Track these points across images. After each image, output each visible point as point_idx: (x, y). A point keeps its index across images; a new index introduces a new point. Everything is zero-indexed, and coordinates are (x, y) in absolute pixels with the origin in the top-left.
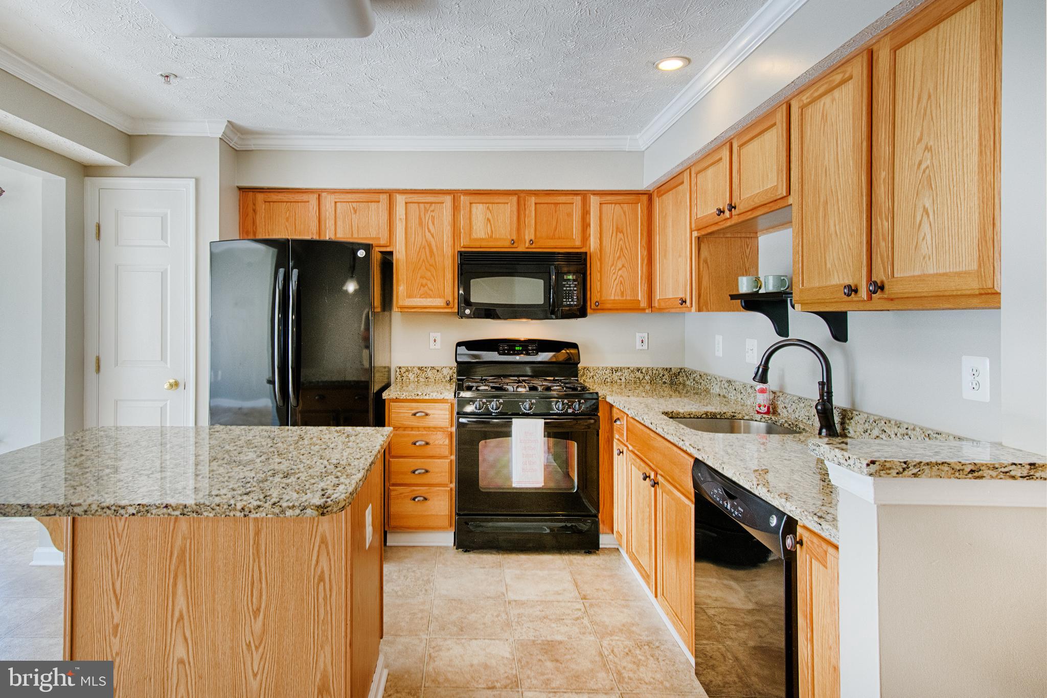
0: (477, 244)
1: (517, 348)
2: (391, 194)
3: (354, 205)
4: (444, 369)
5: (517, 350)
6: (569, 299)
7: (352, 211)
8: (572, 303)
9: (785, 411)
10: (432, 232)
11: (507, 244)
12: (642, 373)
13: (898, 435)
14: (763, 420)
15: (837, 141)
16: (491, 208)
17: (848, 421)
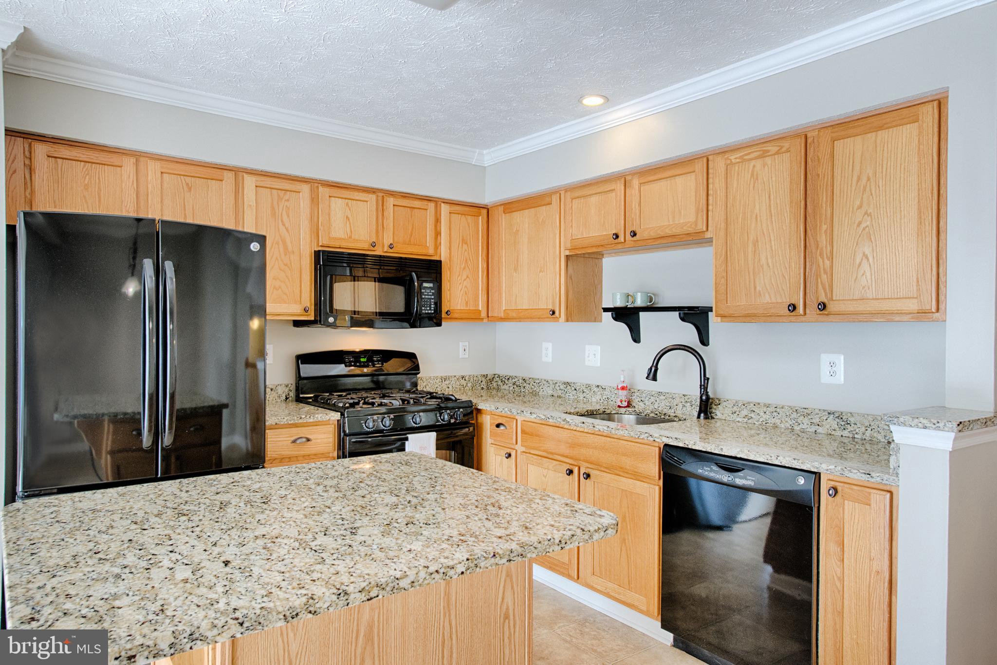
0: (337, 244)
1: (362, 360)
2: (238, 172)
3: (188, 179)
4: (279, 387)
5: (363, 362)
6: (427, 307)
7: (186, 188)
8: (430, 312)
9: (641, 403)
10: (287, 225)
11: (366, 246)
12: (465, 380)
13: (767, 413)
14: (627, 413)
15: (769, 197)
16: (350, 205)
17: (715, 407)
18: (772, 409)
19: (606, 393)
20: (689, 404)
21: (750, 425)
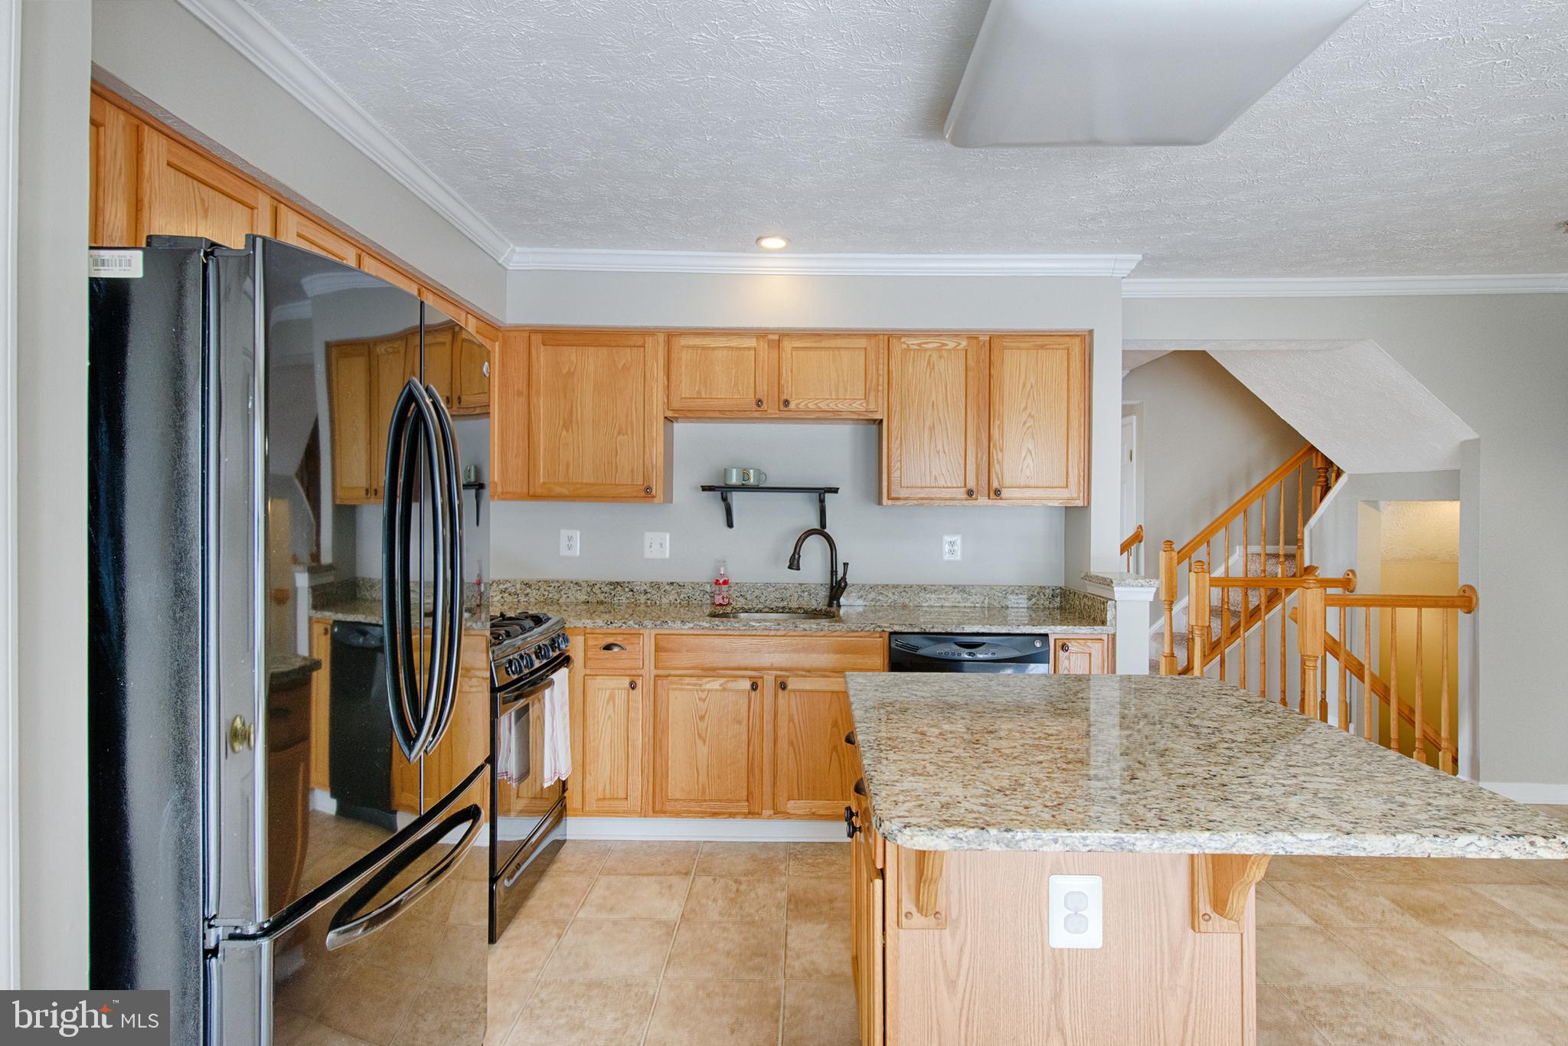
13: (896, 593)
18: (901, 589)
19: (686, 591)
20: (807, 593)
21: (878, 608)
